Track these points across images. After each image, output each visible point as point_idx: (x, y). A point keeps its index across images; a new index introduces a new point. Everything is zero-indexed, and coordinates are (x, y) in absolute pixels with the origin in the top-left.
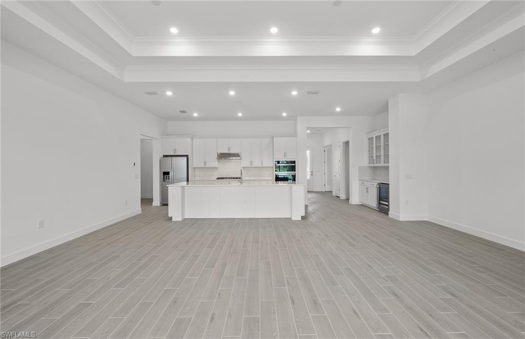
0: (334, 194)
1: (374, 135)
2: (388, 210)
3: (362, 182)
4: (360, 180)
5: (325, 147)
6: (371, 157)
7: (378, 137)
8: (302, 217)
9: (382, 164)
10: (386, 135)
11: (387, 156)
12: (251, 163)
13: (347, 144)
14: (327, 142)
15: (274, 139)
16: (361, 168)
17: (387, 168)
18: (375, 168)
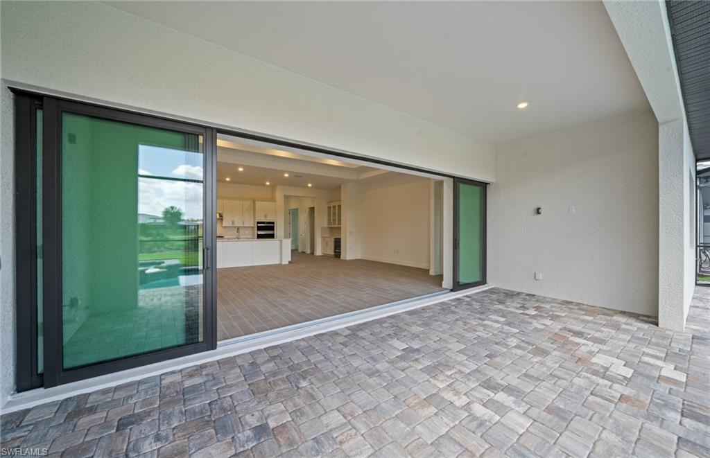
0: (300, 250)
1: (332, 205)
2: (340, 255)
3: (324, 238)
4: (322, 237)
5: (290, 210)
6: (329, 220)
7: (334, 207)
8: (289, 262)
9: (337, 226)
10: (340, 206)
11: (340, 220)
12: (233, 222)
13: (312, 210)
14: (293, 206)
15: (257, 202)
16: (322, 228)
17: (340, 228)
18: (331, 229)
